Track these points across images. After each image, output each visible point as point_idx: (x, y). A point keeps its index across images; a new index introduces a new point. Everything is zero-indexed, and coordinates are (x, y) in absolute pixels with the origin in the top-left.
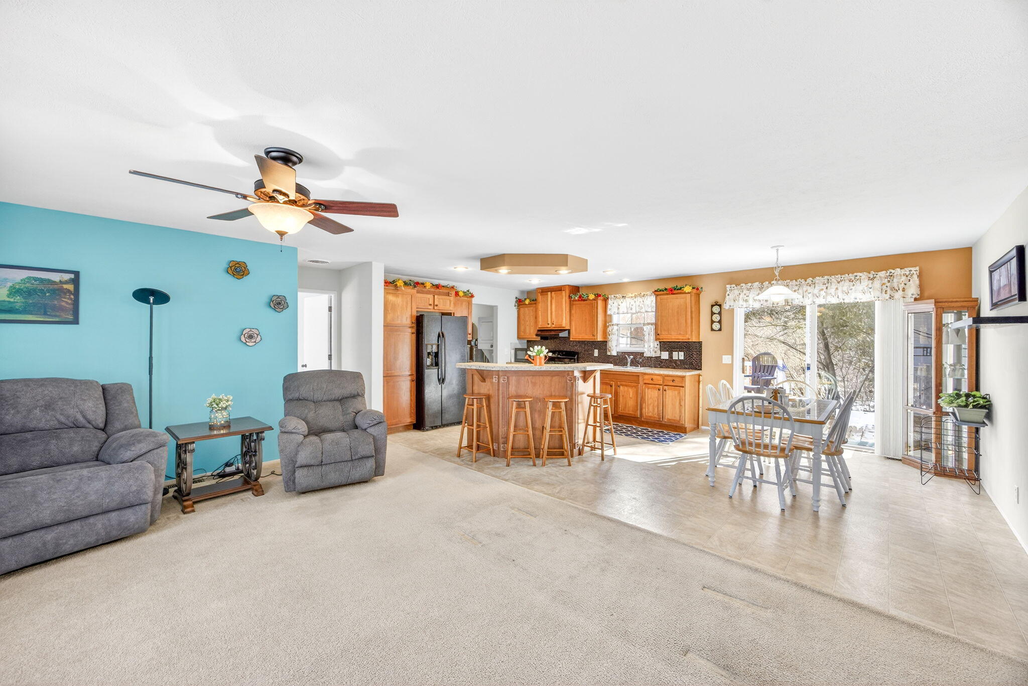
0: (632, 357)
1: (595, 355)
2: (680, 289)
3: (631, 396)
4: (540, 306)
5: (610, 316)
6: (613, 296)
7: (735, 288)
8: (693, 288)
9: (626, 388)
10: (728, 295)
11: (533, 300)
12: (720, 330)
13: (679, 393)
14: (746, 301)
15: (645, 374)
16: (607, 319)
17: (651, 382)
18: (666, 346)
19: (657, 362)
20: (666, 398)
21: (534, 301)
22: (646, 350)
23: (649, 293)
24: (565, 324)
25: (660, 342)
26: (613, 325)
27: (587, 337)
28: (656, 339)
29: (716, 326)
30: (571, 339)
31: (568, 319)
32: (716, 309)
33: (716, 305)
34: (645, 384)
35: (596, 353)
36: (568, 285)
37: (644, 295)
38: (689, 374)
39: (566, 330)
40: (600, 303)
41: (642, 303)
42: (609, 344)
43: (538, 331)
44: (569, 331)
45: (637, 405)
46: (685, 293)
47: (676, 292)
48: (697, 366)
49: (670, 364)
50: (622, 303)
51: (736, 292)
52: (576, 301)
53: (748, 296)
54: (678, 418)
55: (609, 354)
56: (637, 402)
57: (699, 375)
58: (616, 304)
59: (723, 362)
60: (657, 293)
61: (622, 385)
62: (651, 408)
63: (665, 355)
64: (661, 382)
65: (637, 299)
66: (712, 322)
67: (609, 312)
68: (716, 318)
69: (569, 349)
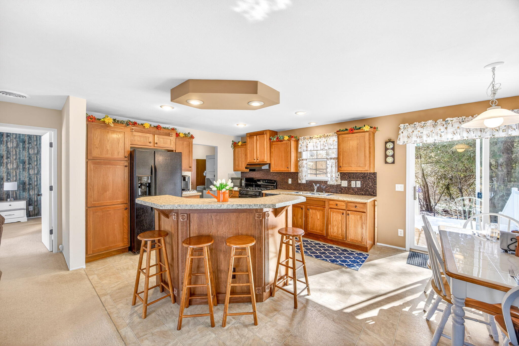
0: (318, 185)
1: (289, 183)
2: (360, 128)
3: (318, 218)
4: (249, 146)
5: (301, 153)
6: (302, 137)
7: (409, 126)
8: (371, 127)
9: (314, 211)
10: (402, 132)
11: (244, 142)
12: (393, 163)
13: (361, 217)
14: (421, 137)
15: (330, 200)
16: (299, 155)
17: (336, 207)
18: (344, 176)
19: (338, 189)
20: (349, 221)
21: (244, 143)
22: (329, 179)
23: (331, 134)
24: (266, 159)
25: (341, 173)
26: (302, 160)
27: (283, 169)
28: (338, 171)
29: (390, 160)
30: (271, 171)
31: (269, 154)
32: (390, 145)
33: (390, 142)
34: (330, 208)
35: (290, 181)
36: (269, 130)
37: (327, 135)
38: (369, 200)
39: (268, 164)
40: (293, 143)
41: (326, 142)
42: (300, 175)
43: (248, 164)
44: (270, 164)
45: (323, 226)
46: (364, 132)
47: (355, 131)
48: (373, 193)
49: (348, 191)
50: (310, 142)
51: (410, 130)
52: (274, 142)
53: (422, 133)
54: (360, 240)
55: (299, 182)
56: (323, 223)
57: (375, 201)
58: (305, 144)
59: (396, 190)
60: (339, 133)
61: (311, 209)
62: (335, 228)
63: (345, 184)
64: (345, 208)
65: (321, 138)
66: (386, 156)
67: (299, 150)
68: (390, 153)
69: (270, 178)
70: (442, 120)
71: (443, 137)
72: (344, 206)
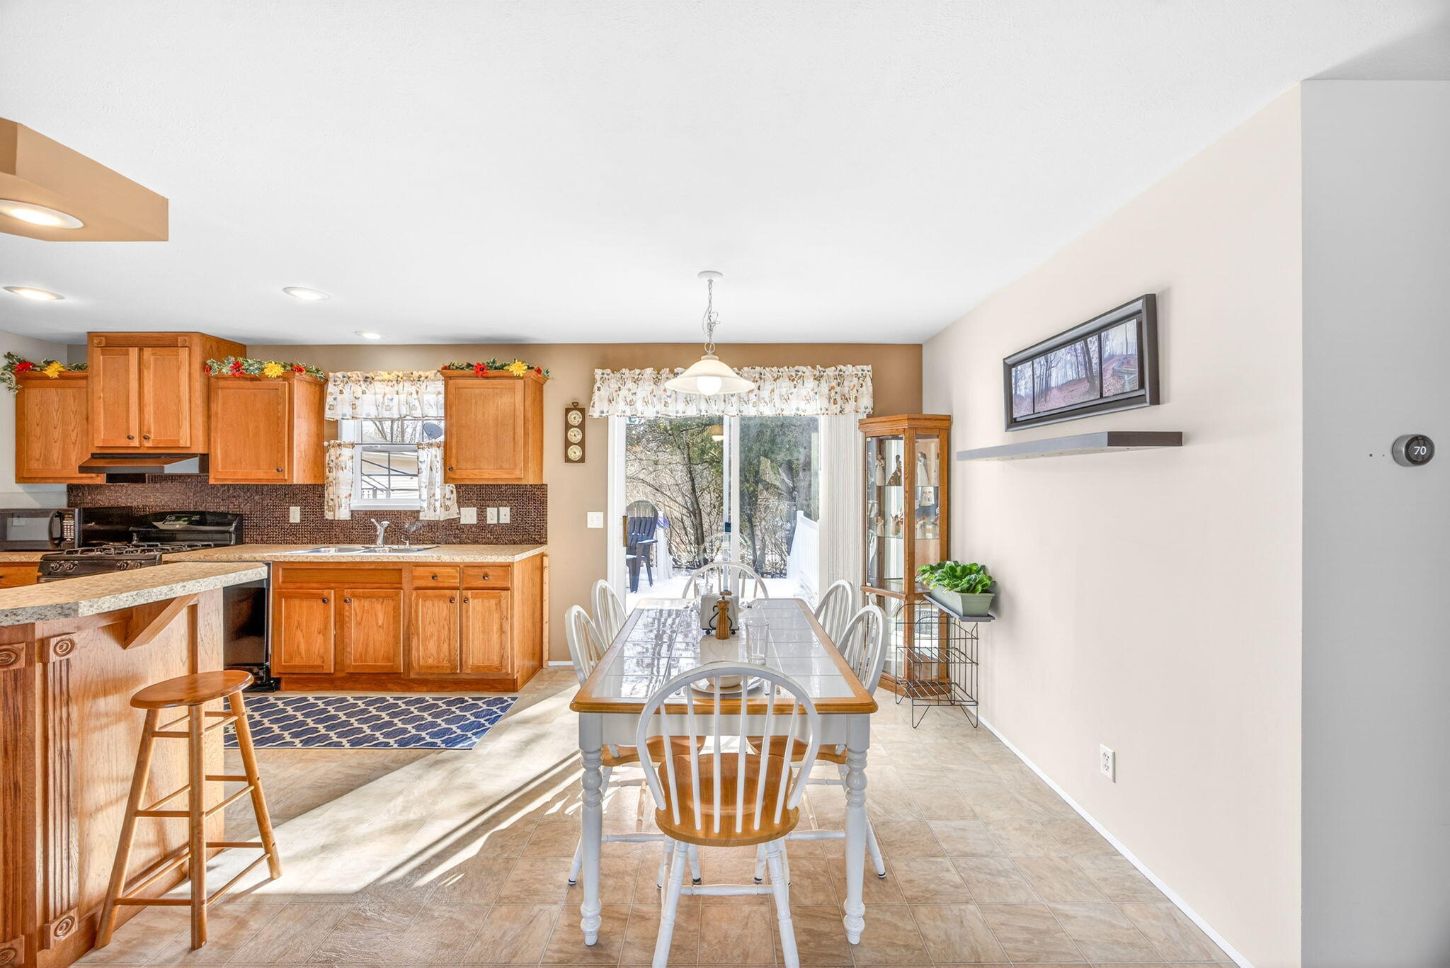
0: (386, 523)
1: (292, 521)
2: (502, 367)
3: (380, 623)
4: (101, 385)
5: (335, 424)
6: (339, 374)
7: (612, 374)
8: (529, 368)
9: (366, 603)
10: (599, 389)
11: (79, 368)
12: (582, 460)
13: (499, 604)
14: (631, 403)
15: (417, 565)
16: (326, 431)
17: (432, 583)
18: (469, 493)
19: (449, 533)
20: (468, 617)
21: (78, 372)
22: (425, 505)
23: (431, 374)
24: (189, 435)
25: (458, 487)
26: (339, 445)
27: (260, 474)
28: (447, 480)
29: (575, 453)
30: (212, 482)
31: (199, 420)
32: (575, 418)
33: (575, 408)
34: (417, 588)
35: (295, 515)
36: (203, 336)
37: (420, 377)
38: (520, 557)
39: (193, 455)
40: (301, 392)
41: (415, 395)
42: (329, 493)
43: (94, 456)
44: (204, 460)
45: (397, 643)
46: (512, 377)
47: (492, 373)
48: (538, 538)
49: (481, 535)
50: (364, 392)
51: (614, 385)
52: (225, 378)
53: (635, 393)
54: (496, 662)
55: (329, 516)
56: (396, 637)
57: (542, 555)
58: (347, 395)
59: (589, 526)
60: (448, 373)
61: (354, 596)
62: (432, 646)
63: (469, 516)
64: (455, 582)
65: (401, 384)
66: (568, 444)
67: (328, 415)
68: (575, 435)
69: (210, 506)
70: (668, 369)
71: (670, 408)
72: (455, 577)
